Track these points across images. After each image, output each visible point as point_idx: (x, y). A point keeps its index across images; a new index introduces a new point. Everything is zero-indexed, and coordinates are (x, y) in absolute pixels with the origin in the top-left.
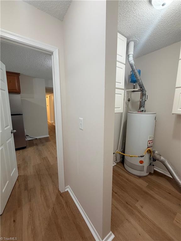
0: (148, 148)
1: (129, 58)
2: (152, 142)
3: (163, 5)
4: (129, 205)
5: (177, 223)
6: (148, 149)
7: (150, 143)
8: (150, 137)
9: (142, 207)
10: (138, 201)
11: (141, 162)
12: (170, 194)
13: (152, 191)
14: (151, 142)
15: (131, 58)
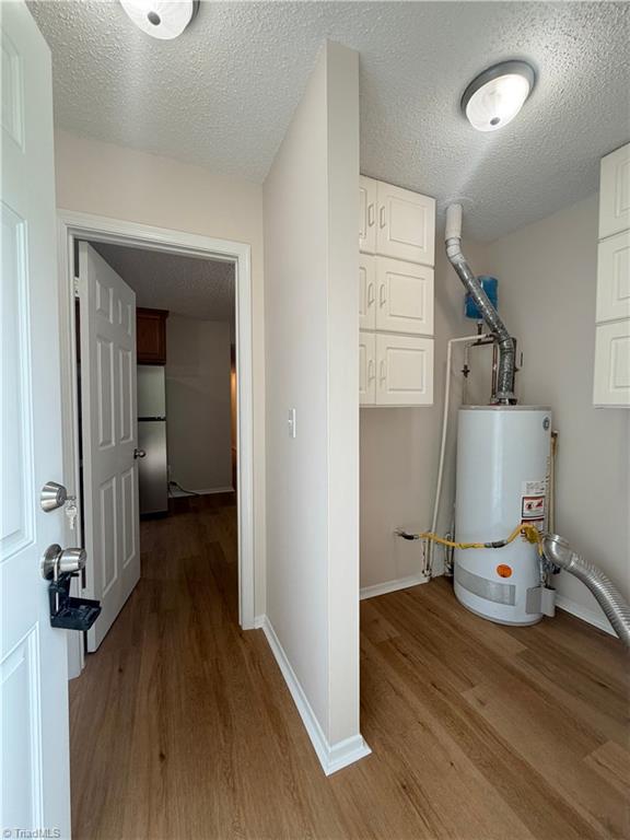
0: (523, 521)
1: (449, 249)
2: (539, 505)
3: (494, 122)
4: (439, 690)
5: (595, 763)
6: (525, 525)
7: (530, 507)
8: (530, 487)
9: (482, 703)
10: (473, 686)
11: (504, 571)
12: (604, 686)
13: (537, 668)
14: (535, 502)
15: (454, 250)
